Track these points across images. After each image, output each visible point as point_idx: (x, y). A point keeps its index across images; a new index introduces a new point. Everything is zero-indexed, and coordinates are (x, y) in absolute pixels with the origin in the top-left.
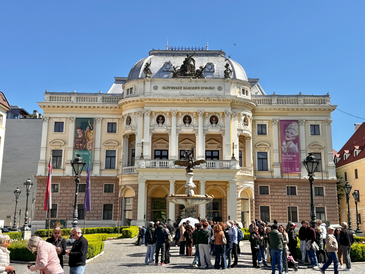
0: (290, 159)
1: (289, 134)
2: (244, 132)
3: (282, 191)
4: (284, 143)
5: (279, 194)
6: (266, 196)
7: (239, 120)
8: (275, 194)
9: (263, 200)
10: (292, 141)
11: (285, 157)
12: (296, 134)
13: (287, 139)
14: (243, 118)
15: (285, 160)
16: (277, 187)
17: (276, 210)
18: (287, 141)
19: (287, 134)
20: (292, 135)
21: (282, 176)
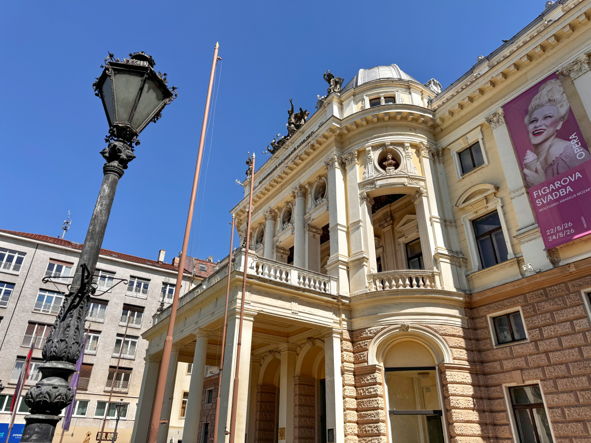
0: (562, 193)
1: (538, 124)
2: (379, 183)
3: (569, 314)
4: (530, 156)
5: (560, 329)
6: (518, 348)
7: (365, 164)
8: (546, 332)
9: (508, 365)
10: (553, 137)
11: (543, 196)
12: (563, 111)
13: (536, 140)
14: (375, 156)
15: (543, 205)
16: (547, 306)
17: (564, 396)
18: (536, 148)
19: (531, 127)
20: (549, 121)
21: (553, 262)
